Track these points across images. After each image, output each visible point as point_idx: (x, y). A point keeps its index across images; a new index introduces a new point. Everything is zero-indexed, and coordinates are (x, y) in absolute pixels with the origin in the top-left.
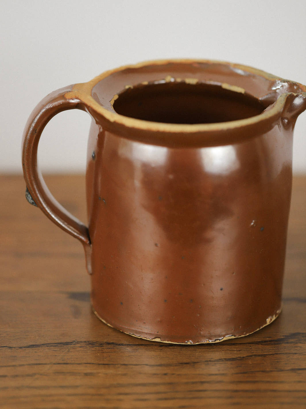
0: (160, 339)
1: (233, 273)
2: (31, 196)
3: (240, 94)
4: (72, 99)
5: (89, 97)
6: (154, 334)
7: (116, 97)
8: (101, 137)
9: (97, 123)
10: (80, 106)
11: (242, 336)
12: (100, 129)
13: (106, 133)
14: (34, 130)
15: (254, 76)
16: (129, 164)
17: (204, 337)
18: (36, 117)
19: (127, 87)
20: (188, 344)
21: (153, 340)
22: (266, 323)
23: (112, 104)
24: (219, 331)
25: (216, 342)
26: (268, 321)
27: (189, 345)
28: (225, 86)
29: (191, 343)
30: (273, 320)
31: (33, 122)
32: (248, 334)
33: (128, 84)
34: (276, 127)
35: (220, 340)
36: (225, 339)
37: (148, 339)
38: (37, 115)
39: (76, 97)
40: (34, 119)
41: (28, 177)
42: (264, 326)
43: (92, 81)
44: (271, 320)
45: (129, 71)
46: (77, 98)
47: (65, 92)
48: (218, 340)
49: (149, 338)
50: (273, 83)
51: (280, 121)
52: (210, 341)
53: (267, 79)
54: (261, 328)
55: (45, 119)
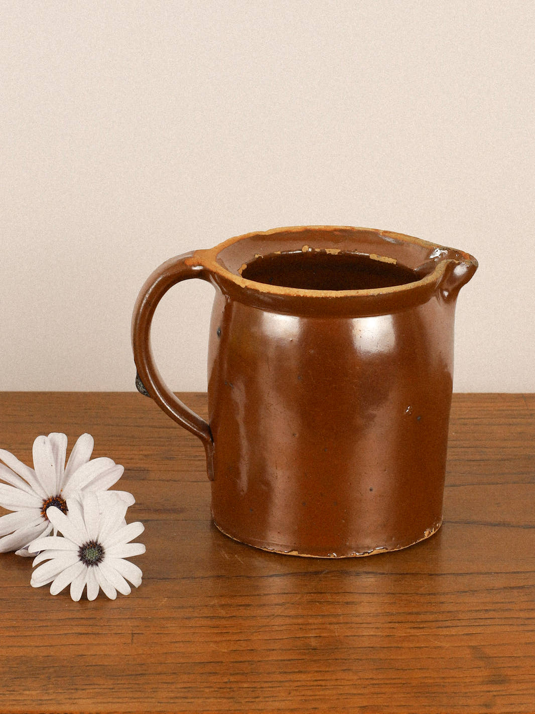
0: (297, 552)
1: (385, 470)
2: (142, 383)
3: (391, 265)
4: (195, 266)
5: (215, 263)
6: (289, 546)
7: (245, 267)
8: (228, 308)
9: (224, 293)
10: (204, 275)
11: (395, 550)
12: (227, 300)
13: (235, 303)
14: (148, 303)
15: (408, 244)
16: (264, 341)
17: (350, 548)
18: (150, 288)
19: (257, 256)
20: (331, 557)
21: (289, 554)
22: (424, 536)
23: (241, 273)
24: (368, 541)
25: (364, 556)
26: (427, 534)
27: (332, 559)
28: (373, 257)
29: (335, 556)
30: (432, 534)
31: (146, 292)
32: (402, 548)
33: (259, 253)
34: (434, 299)
35: (369, 553)
36: (375, 552)
37: (283, 553)
38: (152, 285)
39: (198, 263)
40: (149, 290)
41: (139, 359)
42: (422, 539)
43: (215, 248)
44: (430, 533)
45: (258, 239)
46: (200, 265)
47: (184, 258)
48: (366, 553)
49: (285, 552)
50: (431, 251)
51: (440, 293)
52: (357, 554)
53: (423, 247)
54: (418, 541)
55: (162, 289)
